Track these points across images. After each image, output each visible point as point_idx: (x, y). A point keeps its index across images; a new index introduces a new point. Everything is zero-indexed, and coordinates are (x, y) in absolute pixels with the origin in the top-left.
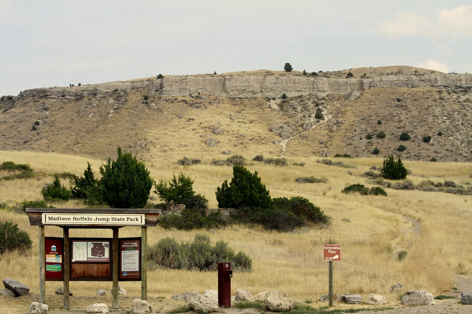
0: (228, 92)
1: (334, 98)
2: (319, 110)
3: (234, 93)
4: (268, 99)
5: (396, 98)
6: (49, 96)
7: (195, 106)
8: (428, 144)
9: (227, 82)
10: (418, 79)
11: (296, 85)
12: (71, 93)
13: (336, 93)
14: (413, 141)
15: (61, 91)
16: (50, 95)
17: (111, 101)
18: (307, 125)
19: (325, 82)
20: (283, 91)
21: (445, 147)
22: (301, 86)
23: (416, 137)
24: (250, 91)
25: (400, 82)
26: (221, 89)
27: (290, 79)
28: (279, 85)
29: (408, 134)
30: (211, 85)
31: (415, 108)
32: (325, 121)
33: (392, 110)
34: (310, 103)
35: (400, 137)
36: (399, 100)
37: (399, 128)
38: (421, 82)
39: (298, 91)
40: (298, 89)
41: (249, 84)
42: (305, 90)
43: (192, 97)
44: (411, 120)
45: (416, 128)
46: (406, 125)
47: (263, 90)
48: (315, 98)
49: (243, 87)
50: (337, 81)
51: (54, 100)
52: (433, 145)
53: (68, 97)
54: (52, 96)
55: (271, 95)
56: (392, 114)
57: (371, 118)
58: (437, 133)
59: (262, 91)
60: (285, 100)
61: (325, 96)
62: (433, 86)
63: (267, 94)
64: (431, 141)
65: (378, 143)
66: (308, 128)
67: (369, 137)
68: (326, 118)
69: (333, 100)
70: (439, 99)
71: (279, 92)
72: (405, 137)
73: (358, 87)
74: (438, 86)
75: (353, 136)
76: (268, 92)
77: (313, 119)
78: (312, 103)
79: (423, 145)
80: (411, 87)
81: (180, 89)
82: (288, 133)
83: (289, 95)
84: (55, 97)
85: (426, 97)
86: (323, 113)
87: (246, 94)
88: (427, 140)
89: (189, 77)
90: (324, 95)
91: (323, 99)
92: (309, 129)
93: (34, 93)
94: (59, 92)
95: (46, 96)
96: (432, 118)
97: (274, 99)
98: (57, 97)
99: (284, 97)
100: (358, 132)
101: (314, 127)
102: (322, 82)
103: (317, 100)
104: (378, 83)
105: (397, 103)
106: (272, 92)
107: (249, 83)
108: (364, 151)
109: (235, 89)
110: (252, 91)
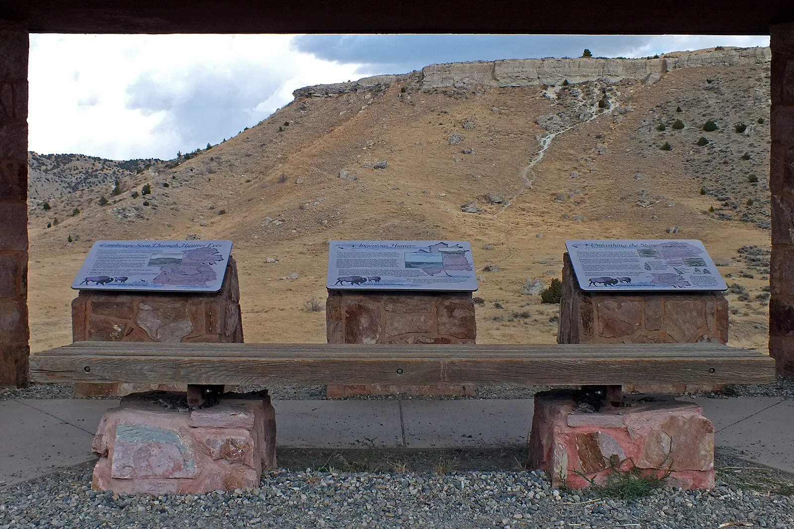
0: (498, 80)
1: (628, 84)
2: (605, 97)
3: (506, 81)
4: (545, 87)
5: (706, 79)
6: (313, 95)
7: (454, 97)
8: (742, 135)
9: (497, 68)
10: (739, 55)
11: (581, 68)
12: (334, 90)
13: (632, 78)
14: (722, 132)
15: (325, 88)
16: (314, 93)
17: (368, 96)
18: (585, 115)
19: (618, 65)
20: (566, 77)
21: (765, 138)
22: (586, 69)
23: (725, 126)
24: (523, 77)
25: (714, 59)
26: (490, 77)
27: (574, 62)
28: (559, 69)
29: (715, 123)
30: (479, 72)
31: (730, 90)
32: (611, 110)
33: (699, 94)
34: (596, 90)
35: (704, 127)
36: (709, 82)
37: (704, 115)
38: (743, 58)
39: (584, 76)
40: (584, 74)
41: (523, 70)
42: (593, 75)
43: (455, 87)
44: (722, 104)
45: (728, 115)
46: (714, 112)
47: (540, 76)
48: (603, 84)
49: (516, 73)
50: (634, 63)
51: (317, 99)
52: (748, 136)
53: (331, 95)
54: (315, 95)
55: (550, 81)
56: (698, 98)
57: (669, 104)
58: (757, 120)
59: (539, 78)
60: (567, 86)
61: (618, 81)
62: (759, 62)
63: (545, 81)
64: (747, 131)
65: (672, 135)
66: (585, 119)
67: (662, 128)
68: (612, 107)
69: (627, 85)
70: (766, 77)
71: (560, 78)
72: (710, 127)
73: (660, 68)
74: (766, 62)
75: (639, 128)
76: (546, 78)
77: (595, 109)
78: (599, 90)
79: (736, 136)
80: (728, 65)
81: (443, 78)
82: (556, 126)
83: (572, 81)
84: (318, 95)
85: (747, 76)
86: (610, 101)
87: (519, 82)
88: (740, 129)
89: (454, 64)
90: (616, 80)
91: (615, 84)
92: (586, 121)
93: (302, 92)
94: (323, 89)
95: (309, 95)
96: (752, 102)
97: (553, 86)
98: (321, 96)
99: (566, 83)
100: (647, 123)
101: (595, 117)
102: (615, 64)
103: (606, 85)
104: (686, 63)
105: (707, 85)
106: (552, 78)
107: (523, 68)
108: (650, 146)
109: (506, 76)
110: (527, 77)
